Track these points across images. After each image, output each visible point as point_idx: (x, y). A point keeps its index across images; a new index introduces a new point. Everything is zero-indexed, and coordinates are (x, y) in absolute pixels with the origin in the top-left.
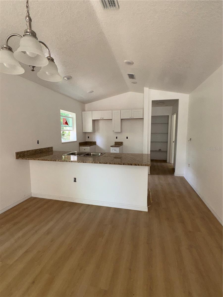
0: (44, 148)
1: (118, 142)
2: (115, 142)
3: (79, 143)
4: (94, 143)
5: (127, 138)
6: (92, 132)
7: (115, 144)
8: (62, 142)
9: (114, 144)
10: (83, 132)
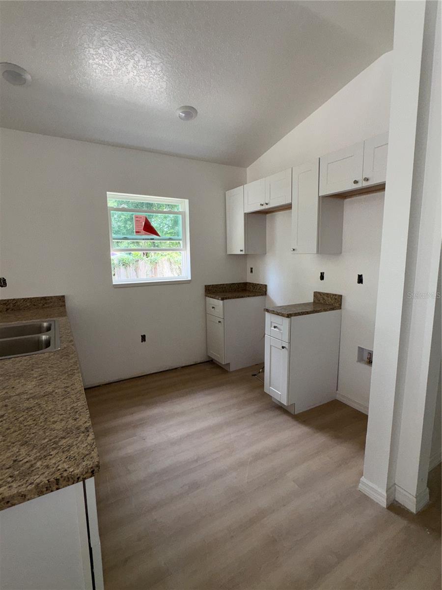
0: (25, 300)
1: (324, 294)
2: (317, 295)
3: (205, 286)
4: (260, 290)
5: (360, 280)
6: (243, 253)
7: (314, 301)
8: (114, 283)
9: (311, 299)
10: (228, 253)
